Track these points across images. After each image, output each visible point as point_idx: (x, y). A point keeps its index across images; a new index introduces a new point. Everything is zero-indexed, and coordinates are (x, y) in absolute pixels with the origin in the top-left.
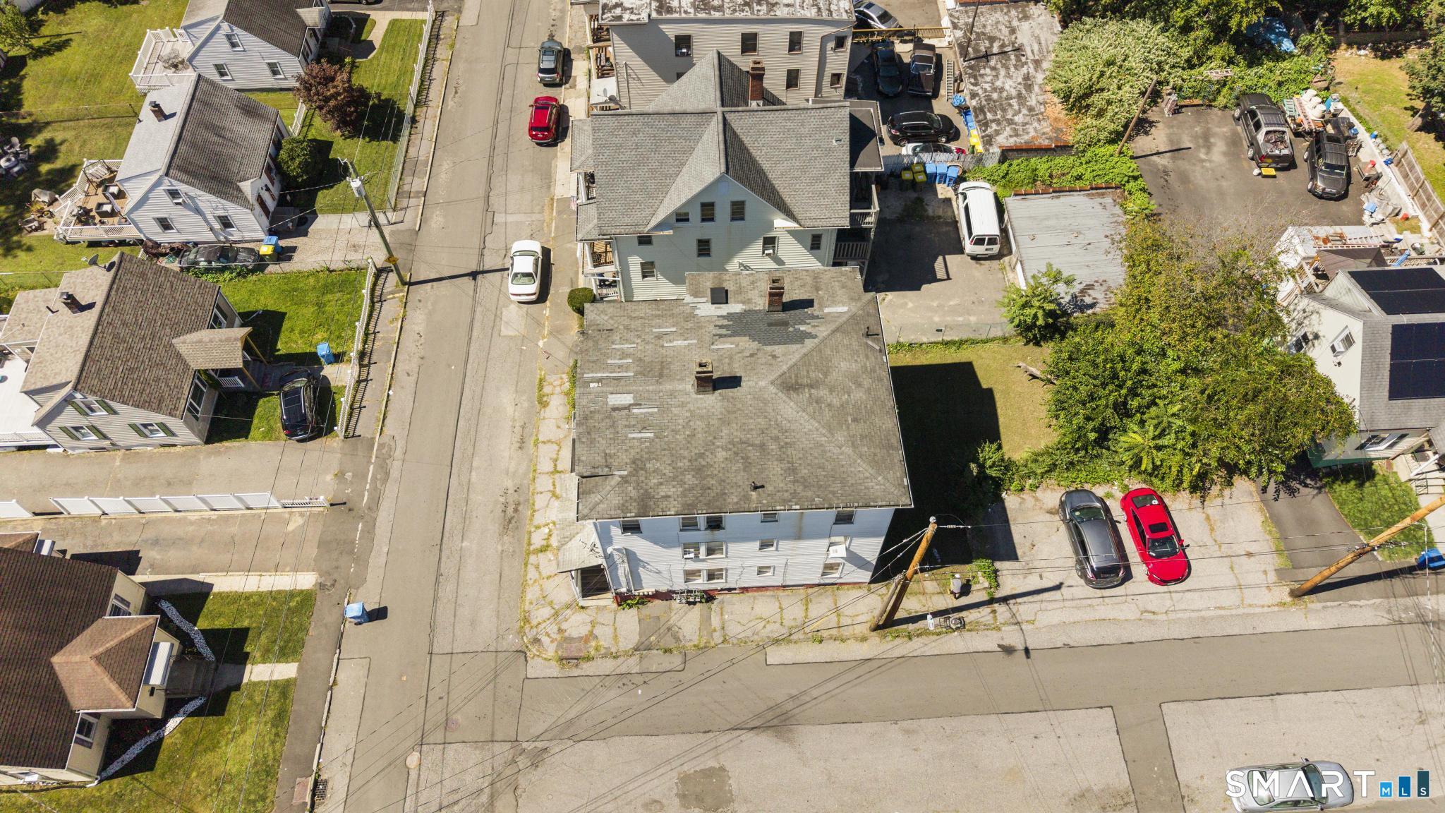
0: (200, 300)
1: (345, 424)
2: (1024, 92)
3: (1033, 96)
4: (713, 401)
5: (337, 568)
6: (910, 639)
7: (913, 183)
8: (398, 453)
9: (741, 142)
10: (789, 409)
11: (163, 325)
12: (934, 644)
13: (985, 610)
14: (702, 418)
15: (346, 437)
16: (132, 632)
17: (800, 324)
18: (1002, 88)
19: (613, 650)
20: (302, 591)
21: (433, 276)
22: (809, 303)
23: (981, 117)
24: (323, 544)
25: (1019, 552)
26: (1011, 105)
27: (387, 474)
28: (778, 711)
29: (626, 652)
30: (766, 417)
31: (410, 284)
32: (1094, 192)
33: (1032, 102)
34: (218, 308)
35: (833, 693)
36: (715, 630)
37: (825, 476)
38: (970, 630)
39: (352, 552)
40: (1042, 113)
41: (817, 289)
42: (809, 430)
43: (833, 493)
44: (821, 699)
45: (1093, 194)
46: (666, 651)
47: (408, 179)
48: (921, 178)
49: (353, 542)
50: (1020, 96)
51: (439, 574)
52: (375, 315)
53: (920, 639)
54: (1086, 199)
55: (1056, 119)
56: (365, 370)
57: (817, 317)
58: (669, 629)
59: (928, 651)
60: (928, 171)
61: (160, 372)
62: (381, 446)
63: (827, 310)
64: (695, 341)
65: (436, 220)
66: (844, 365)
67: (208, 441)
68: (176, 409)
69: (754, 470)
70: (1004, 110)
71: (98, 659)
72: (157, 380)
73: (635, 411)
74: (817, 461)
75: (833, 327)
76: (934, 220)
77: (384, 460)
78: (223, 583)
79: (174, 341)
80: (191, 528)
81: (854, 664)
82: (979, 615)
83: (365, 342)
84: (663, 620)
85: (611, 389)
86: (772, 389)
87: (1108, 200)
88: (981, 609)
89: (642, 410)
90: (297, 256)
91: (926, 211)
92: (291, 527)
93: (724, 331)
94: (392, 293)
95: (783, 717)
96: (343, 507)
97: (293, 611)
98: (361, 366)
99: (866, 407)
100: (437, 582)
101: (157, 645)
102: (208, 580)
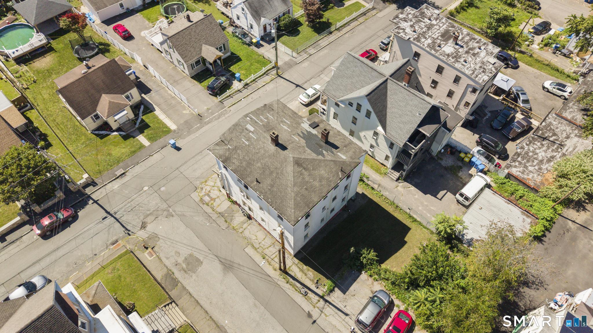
0: (220, 40)
1: (223, 98)
2: (545, 161)
3: (547, 165)
4: (272, 148)
5: (182, 130)
6: (287, 283)
7: (462, 159)
8: (227, 116)
9: (386, 92)
10: (290, 169)
11: (204, 39)
12: (292, 291)
13: (317, 298)
14: (265, 150)
15: (220, 101)
16: (122, 102)
17: (325, 151)
18: (537, 154)
19: (215, 208)
20: (170, 128)
21: (287, 78)
22: (336, 147)
23: (516, 157)
24: (186, 122)
25: (347, 293)
26: (533, 161)
27: (219, 118)
28: (231, 264)
29: (217, 211)
30: (281, 165)
31: (279, 76)
32: (526, 213)
33: (544, 167)
34: (224, 45)
35: (250, 274)
36: (242, 228)
37: (279, 196)
38: (306, 299)
39: (189, 129)
40: (543, 173)
41: (345, 146)
42: (289, 180)
43: (276, 202)
44: (245, 272)
45: (524, 214)
46: (225, 221)
47: (310, 48)
48: (467, 160)
49: (192, 127)
50: (541, 161)
51: (201, 152)
52: (261, 77)
53: (290, 286)
54: (520, 213)
55: (547, 180)
56: (244, 89)
57: (333, 153)
58: (232, 216)
59: (288, 292)
60: (472, 160)
61: (192, 50)
62: (225, 110)
63: (339, 154)
64: (290, 130)
65: (306, 64)
66: (323, 172)
67: (192, 78)
68: (188, 61)
69: (263, 176)
70: (528, 161)
71: (110, 102)
72: (190, 51)
73: (251, 134)
74: (281, 189)
75: (334, 159)
76: (458, 178)
77: (222, 114)
78: (158, 112)
79: (203, 45)
80: (166, 94)
81: (265, 273)
82: (313, 297)
83: (251, 82)
84: (234, 212)
85: (251, 123)
86: (292, 159)
87: (529, 220)
88: (316, 296)
89: (252, 135)
90: (261, 48)
91: (459, 172)
92: (184, 112)
93: (301, 135)
94: (272, 75)
95: (231, 267)
96: (200, 117)
97: (163, 131)
98: (244, 87)
99: (315, 189)
100: (198, 154)
101: (124, 110)
102: (156, 109)
